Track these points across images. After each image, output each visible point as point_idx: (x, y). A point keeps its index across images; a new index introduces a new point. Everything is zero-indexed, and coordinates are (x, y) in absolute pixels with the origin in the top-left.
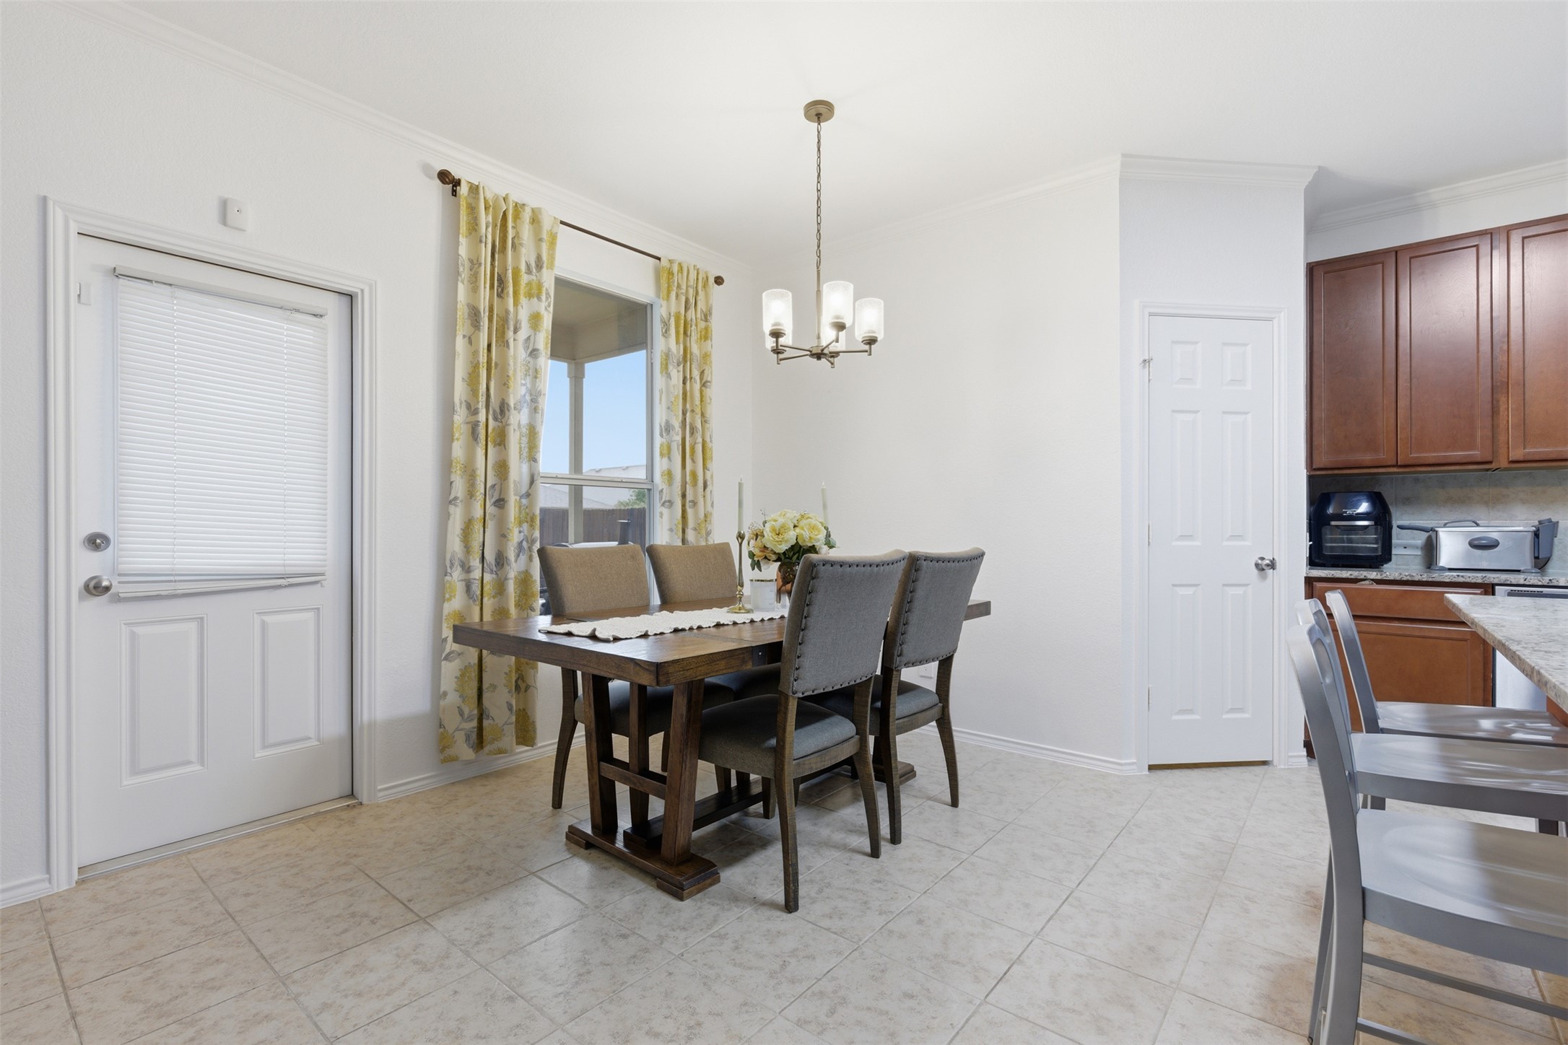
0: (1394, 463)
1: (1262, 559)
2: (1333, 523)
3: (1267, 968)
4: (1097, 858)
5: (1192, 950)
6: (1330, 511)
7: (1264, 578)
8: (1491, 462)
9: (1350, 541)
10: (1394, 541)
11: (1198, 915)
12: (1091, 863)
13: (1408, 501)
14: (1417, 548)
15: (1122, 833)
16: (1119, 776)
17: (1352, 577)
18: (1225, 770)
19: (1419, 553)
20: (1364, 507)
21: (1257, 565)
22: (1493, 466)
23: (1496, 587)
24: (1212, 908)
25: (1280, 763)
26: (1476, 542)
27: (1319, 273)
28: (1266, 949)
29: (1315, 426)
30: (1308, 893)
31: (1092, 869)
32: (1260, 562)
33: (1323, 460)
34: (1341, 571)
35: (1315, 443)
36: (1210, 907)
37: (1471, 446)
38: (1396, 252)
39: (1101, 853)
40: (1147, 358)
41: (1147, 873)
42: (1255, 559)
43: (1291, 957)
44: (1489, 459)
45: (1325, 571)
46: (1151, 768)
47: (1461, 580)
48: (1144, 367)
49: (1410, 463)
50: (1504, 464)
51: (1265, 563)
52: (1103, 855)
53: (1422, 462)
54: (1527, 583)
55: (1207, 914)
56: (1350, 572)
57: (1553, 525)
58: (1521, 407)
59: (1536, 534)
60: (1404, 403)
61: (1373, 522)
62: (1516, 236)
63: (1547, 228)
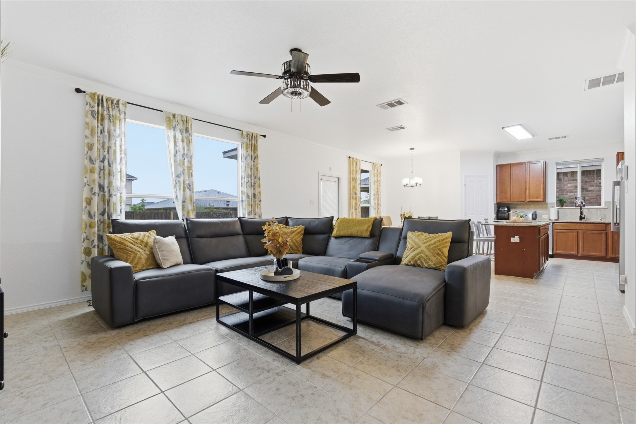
0: (510, 202)
2: (500, 212)
6: (500, 209)
9: (504, 215)
13: (513, 208)
20: (506, 209)
21: (485, 219)
27: (498, 166)
29: (497, 194)
33: (498, 201)
35: (497, 198)
37: (522, 199)
38: (510, 164)
40: (465, 184)
42: (484, 218)
44: (524, 201)
48: (465, 186)
49: (513, 202)
50: (527, 202)
53: (515, 201)
57: (536, 212)
58: (529, 192)
59: (532, 214)
60: (511, 191)
61: (507, 212)
62: (528, 164)
63: (533, 163)
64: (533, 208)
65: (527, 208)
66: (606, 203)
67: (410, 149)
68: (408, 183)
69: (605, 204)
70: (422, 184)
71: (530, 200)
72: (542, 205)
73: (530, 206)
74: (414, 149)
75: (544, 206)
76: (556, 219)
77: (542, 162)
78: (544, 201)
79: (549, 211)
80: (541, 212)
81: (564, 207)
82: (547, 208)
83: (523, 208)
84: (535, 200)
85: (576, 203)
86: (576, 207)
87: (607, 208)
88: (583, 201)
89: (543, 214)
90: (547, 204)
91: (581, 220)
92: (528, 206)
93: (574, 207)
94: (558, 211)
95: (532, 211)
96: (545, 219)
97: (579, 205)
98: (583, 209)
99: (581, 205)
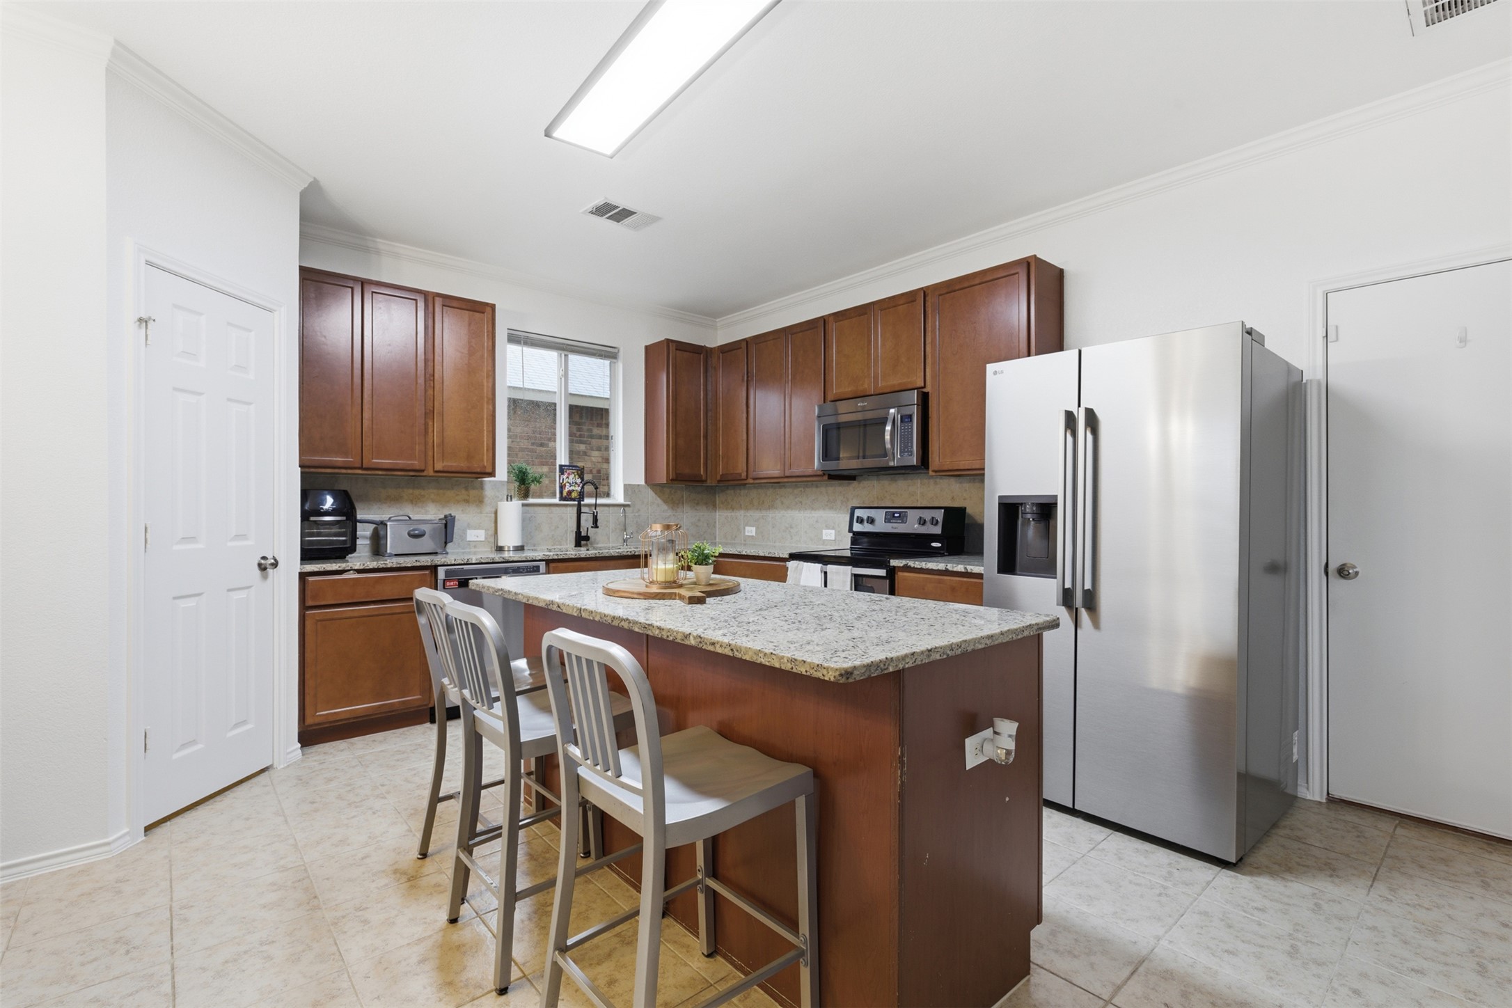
0: (360, 466)
1: (264, 558)
2: (312, 519)
3: (422, 961)
4: (170, 977)
5: (357, 996)
6: (308, 507)
7: (265, 577)
8: (423, 471)
9: (325, 534)
10: (359, 533)
11: (332, 957)
12: (167, 988)
13: (367, 499)
14: (367, 538)
15: (174, 927)
16: (108, 861)
17: (341, 569)
18: (230, 794)
19: (368, 542)
21: (260, 565)
22: (424, 474)
23: (439, 568)
24: (338, 942)
25: (280, 765)
26: (412, 533)
28: (409, 944)
30: (395, 871)
31: (174, 995)
32: (263, 561)
34: (331, 564)
36: (335, 941)
37: (412, 457)
38: (362, 283)
39: (168, 967)
40: (144, 316)
41: (245, 952)
42: (257, 559)
43: (430, 937)
44: (423, 468)
45: (317, 566)
46: (148, 829)
47: (418, 564)
48: (140, 327)
49: (370, 467)
50: (431, 473)
51: (270, 562)
52: (173, 969)
53: (380, 467)
54: (456, 563)
55: (338, 950)
56: (339, 565)
57: (453, 519)
58: (442, 430)
59: (446, 525)
60: (367, 415)
61: (344, 518)
62: (438, 302)
63: (455, 304)
64: (433, 501)
65: (412, 502)
66: (627, 488)
69: (626, 492)
71: (445, 464)
72: (466, 488)
73: (423, 492)
75: (473, 493)
76: (519, 543)
77: (489, 309)
78: (492, 474)
79: (496, 513)
80: (463, 516)
81: (531, 501)
82: (480, 501)
83: (395, 500)
84: (462, 464)
85: (562, 487)
86: (562, 498)
87: (628, 506)
88: (579, 481)
89: (469, 527)
90: (482, 487)
91: (578, 544)
92: (417, 492)
93: (556, 501)
94: (523, 513)
95: (431, 513)
96: (476, 544)
97: (570, 492)
98: (583, 509)
99: (574, 495)
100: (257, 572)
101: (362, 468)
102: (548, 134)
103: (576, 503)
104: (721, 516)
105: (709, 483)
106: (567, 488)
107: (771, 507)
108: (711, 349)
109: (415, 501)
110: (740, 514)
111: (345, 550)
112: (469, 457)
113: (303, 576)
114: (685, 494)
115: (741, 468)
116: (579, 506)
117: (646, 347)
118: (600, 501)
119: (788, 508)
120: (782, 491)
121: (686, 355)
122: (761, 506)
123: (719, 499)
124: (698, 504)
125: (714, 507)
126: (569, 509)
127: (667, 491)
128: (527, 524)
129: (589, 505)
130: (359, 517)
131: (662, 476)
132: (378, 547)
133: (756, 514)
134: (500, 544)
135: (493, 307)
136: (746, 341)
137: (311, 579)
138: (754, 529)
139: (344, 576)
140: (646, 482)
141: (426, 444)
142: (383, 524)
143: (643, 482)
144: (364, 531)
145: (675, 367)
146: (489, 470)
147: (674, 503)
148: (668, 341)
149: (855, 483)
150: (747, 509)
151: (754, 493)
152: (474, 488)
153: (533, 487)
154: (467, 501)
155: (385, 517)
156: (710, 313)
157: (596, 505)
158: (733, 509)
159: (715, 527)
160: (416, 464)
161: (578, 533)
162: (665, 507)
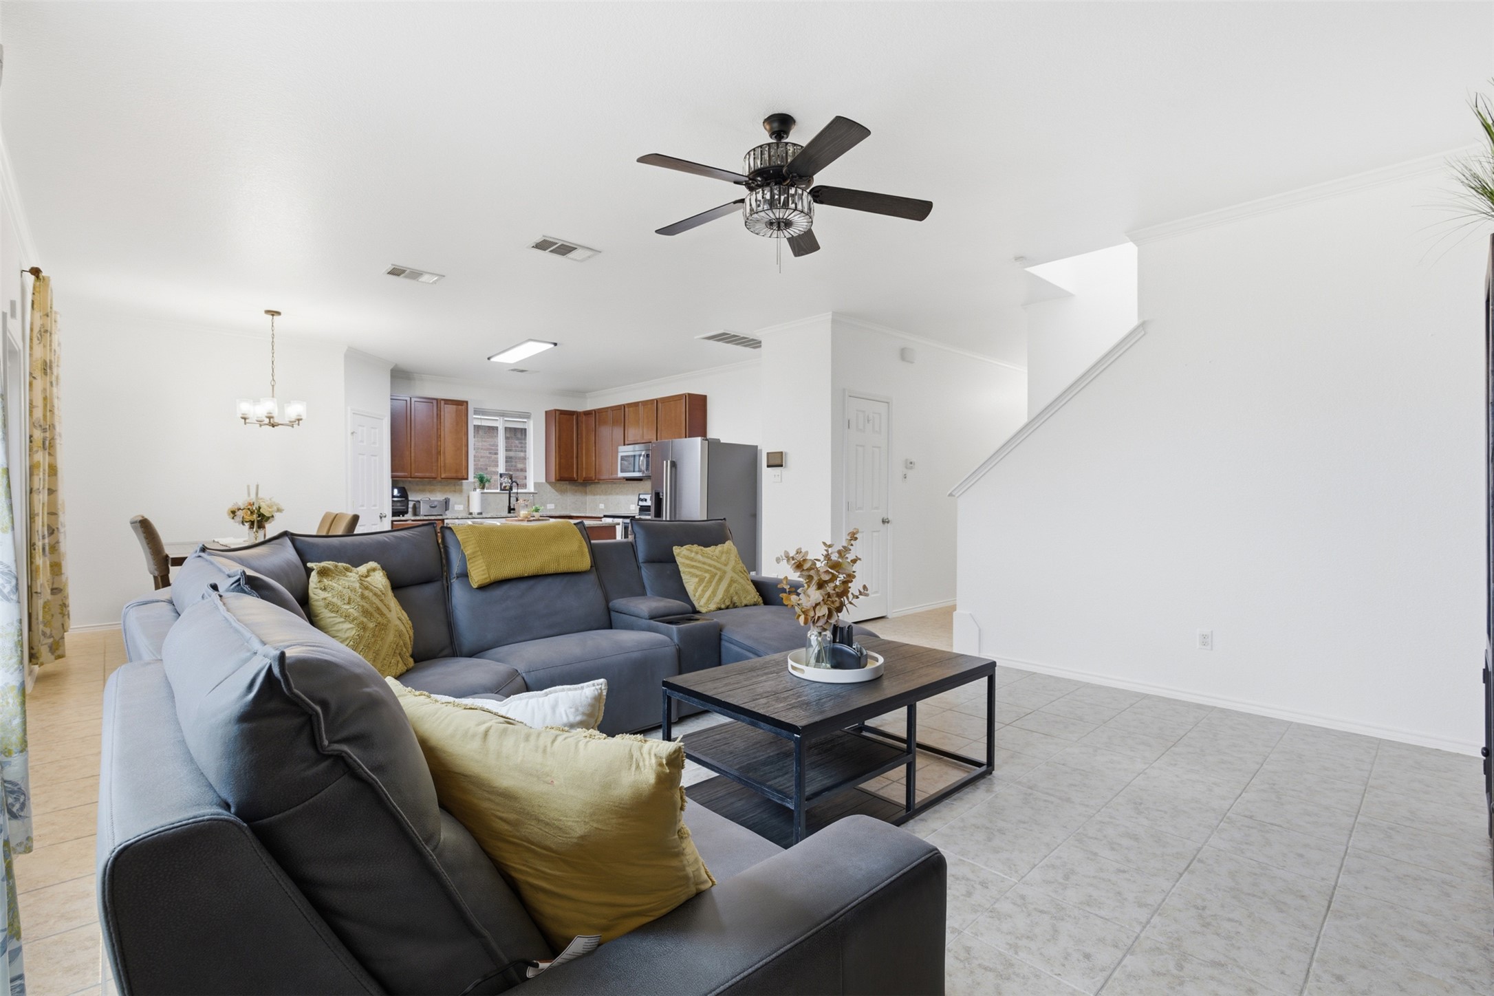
7: (382, 521)
8: (436, 478)
9: (399, 506)
13: (411, 491)
14: (412, 507)
17: (405, 519)
19: (412, 509)
26: (431, 505)
34: (401, 518)
37: (432, 472)
38: (411, 398)
40: (353, 432)
44: (436, 476)
45: (397, 518)
48: (352, 435)
50: (440, 479)
51: (383, 515)
53: (415, 476)
57: (449, 499)
58: (445, 460)
59: (446, 502)
60: (413, 455)
61: (404, 499)
62: (443, 402)
63: (450, 403)
64: (439, 491)
66: (536, 484)
67: (267, 312)
68: (275, 414)
69: (535, 486)
70: (304, 417)
71: (446, 474)
72: (454, 485)
73: (437, 488)
74: (279, 313)
75: (457, 487)
76: (480, 511)
77: (465, 404)
78: (467, 479)
79: (469, 497)
80: (453, 498)
81: (485, 491)
82: (461, 491)
83: (423, 491)
84: (454, 475)
85: (501, 484)
86: (501, 490)
87: (536, 493)
88: (510, 481)
89: (456, 503)
90: (461, 484)
91: (509, 512)
92: (432, 487)
93: (498, 491)
94: (482, 497)
95: (438, 497)
96: (459, 512)
97: (505, 487)
98: (512, 495)
99: (507, 488)
100: (379, 518)
101: (411, 477)
102: (489, 359)
103: (508, 492)
104: (589, 498)
105: (579, 481)
106: (504, 485)
107: (611, 494)
108: (580, 412)
109: (431, 491)
110: (598, 497)
111: (404, 513)
112: (457, 471)
113: (392, 521)
114: (568, 487)
115: (593, 475)
116: (510, 494)
117: (546, 412)
118: (520, 491)
119: (617, 494)
120: (614, 486)
121: (565, 416)
122: (606, 493)
123: (589, 488)
124: (576, 492)
125: (586, 493)
126: (505, 495)
127: (558, 485)
128: (484, 502)
129: (514, 493)
130: (410, 499)
131: (553, 479)
132: (415, 513)
133: (603, 497)
134: (471, 511)
135: (467, 402)
136: (595, 411)
137: (395, 523)
138: (603, 505)
139: (408, 522)
140: (546, 481)
141: (437, 466)
142: (419, 502)
143: (544, 481)
144: (411, 505)
145: (560, 423)
146: (465, 477)
147: (562, 492)
148: (556, 410)
149: (642, 482)
150: (600, 495)
151: (603, 487)
152: (458, 485)
153: (487, 485)
154: (455, 491)
155: (419, 499)
156: (581, 393)
157: (517, 493)
158: (594, 495)
159: (586, 504)
160: (433, 475)
161: (509, 507)
162: (556, 493)
